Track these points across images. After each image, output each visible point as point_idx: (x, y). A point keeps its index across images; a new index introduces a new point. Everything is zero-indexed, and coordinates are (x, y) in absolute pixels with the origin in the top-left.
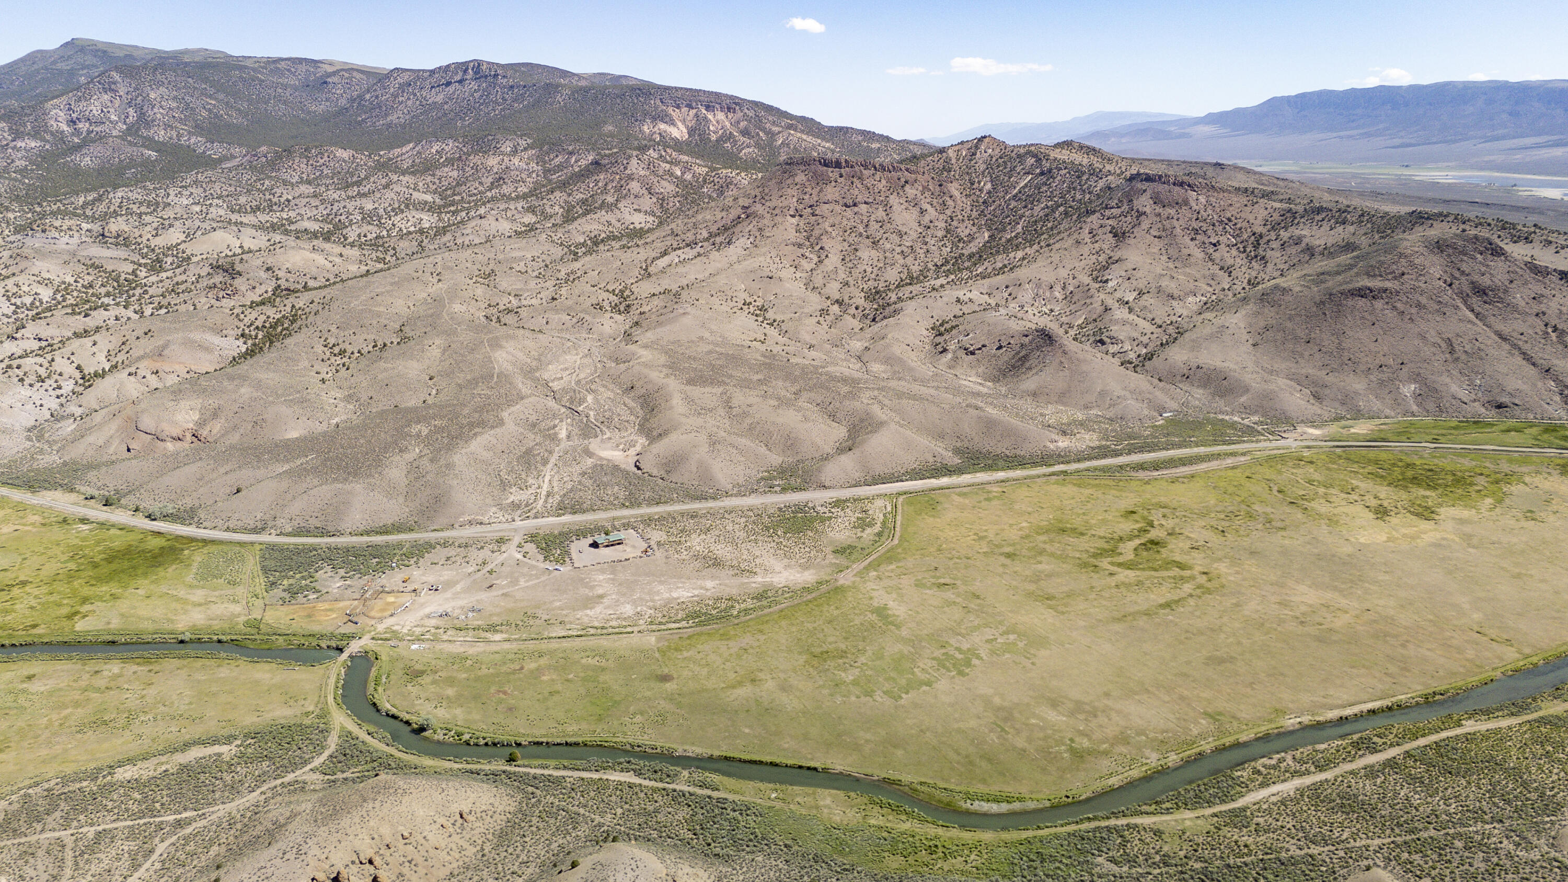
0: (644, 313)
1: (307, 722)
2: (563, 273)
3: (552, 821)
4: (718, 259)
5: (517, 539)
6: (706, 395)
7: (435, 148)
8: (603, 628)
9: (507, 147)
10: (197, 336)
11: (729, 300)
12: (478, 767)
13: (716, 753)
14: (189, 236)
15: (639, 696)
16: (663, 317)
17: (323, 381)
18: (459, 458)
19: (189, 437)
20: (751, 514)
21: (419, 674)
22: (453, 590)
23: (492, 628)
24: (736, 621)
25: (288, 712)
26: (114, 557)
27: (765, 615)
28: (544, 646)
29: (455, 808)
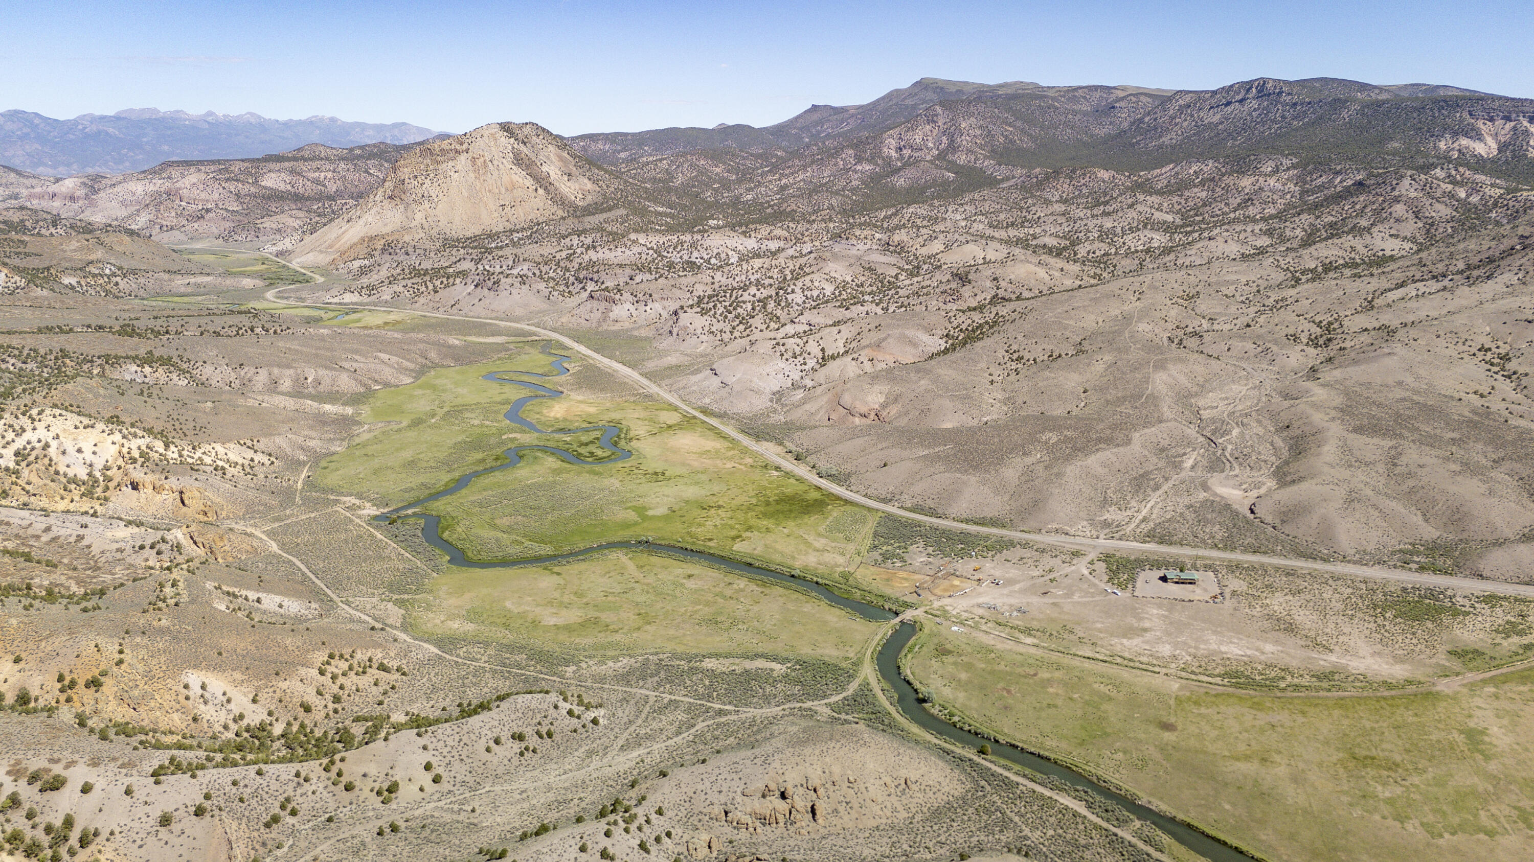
0: (1344, 349)
1: (844, 665)
2: (1271, 300)
3: (985, 817)
4: (1465, 295)
5: (1092, 556)
6: (1370, 446)
7: (1195, 168)
8: (1131, 660)
9: (1268, 168)
10: (911, 333)
11: (1460, 344)
12: (952, 747)
13: (1181, 816)
14: (948, 247)
15: (1132, 735)
16: (1364, 355)
17: (992, 382)
18: (1072, 470)
19: (872, 416)
20: (1363, 586)
21: (948, 652)
22: (1011, 588)
23: (1028, 631)
24: (1279, 694)
25: (835, 653)
26: (782, 500)
27: (1319, 698)
28: (1066, 660)
29: (903, 773)
